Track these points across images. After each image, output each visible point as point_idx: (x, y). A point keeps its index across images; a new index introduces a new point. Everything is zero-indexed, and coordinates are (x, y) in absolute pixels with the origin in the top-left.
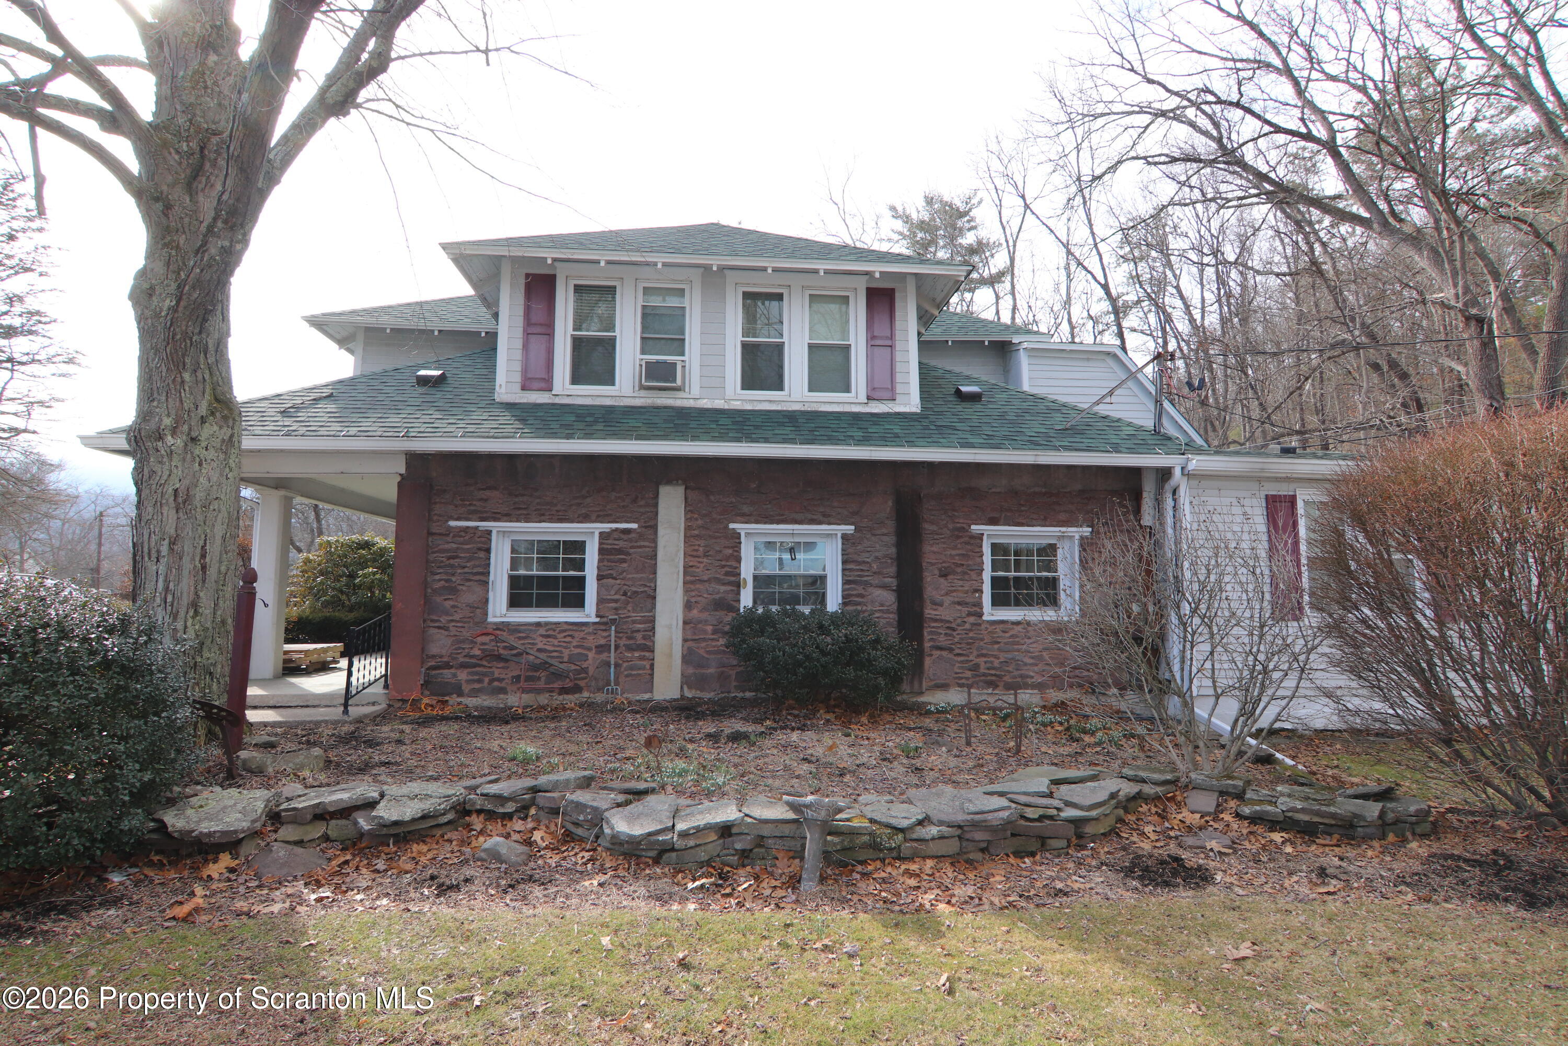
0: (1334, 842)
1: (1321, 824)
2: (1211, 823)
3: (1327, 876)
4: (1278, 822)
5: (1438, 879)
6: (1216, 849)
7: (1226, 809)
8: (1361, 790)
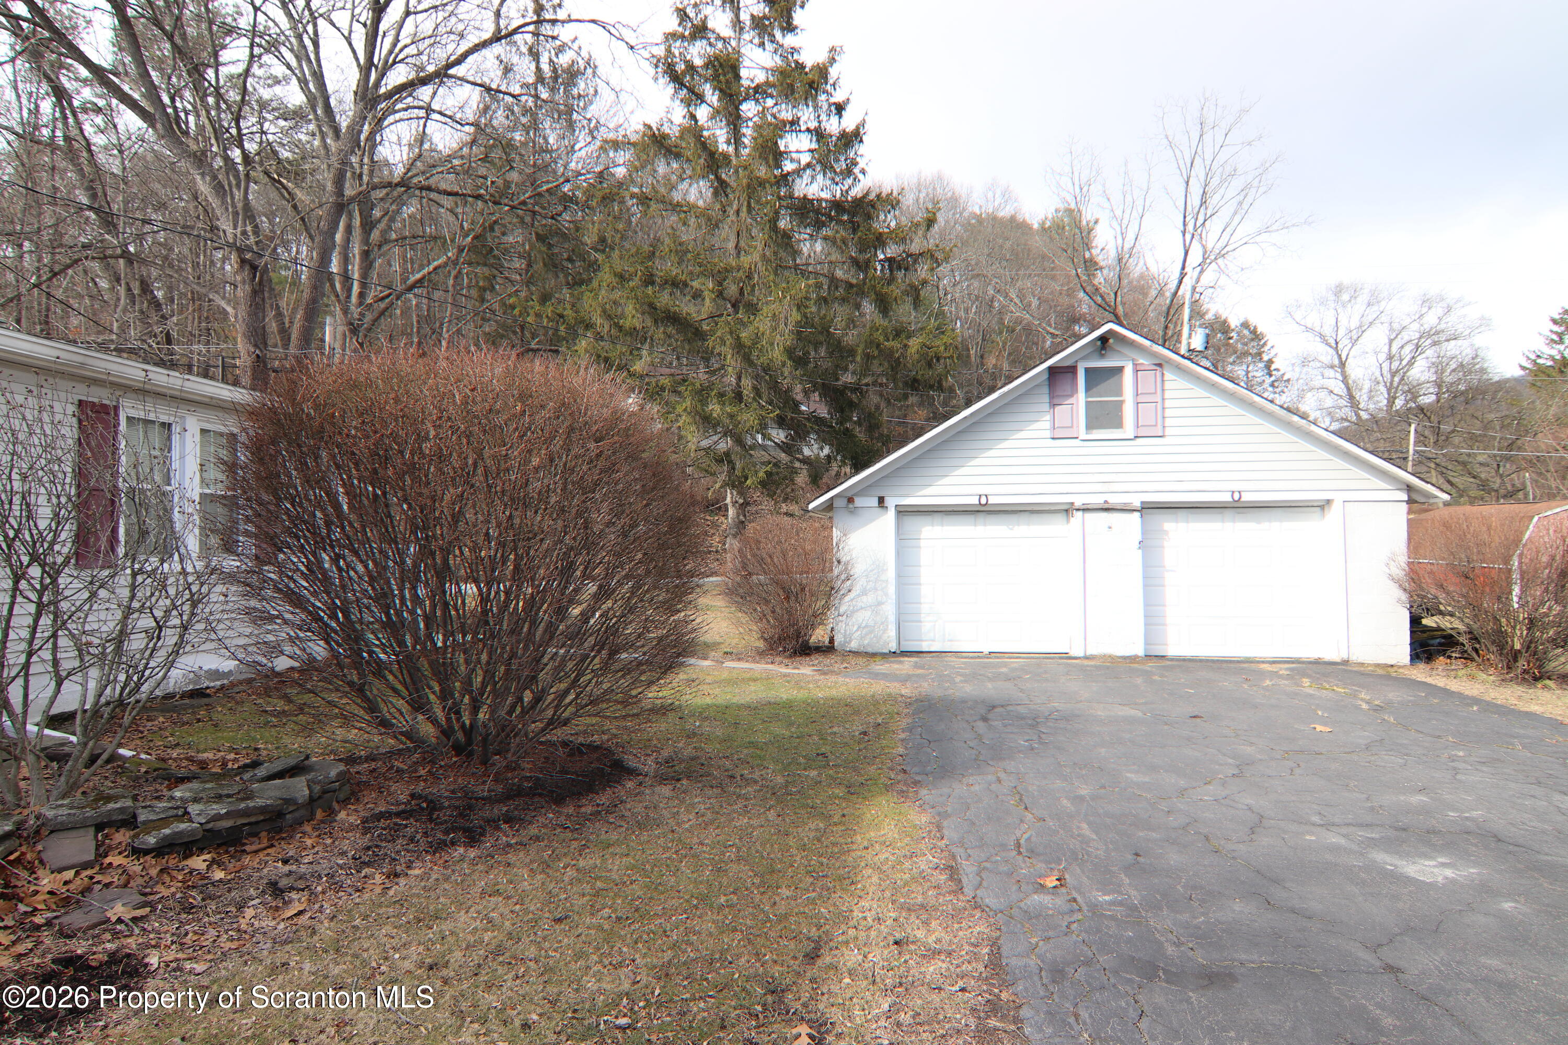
0: (265, 843)
1: (245, 825)
2: (98, 878)
3: (282, 891)
4: (193, 842)
5: (390, 845)
6: (127, 917)
7: (110, 848)
8: (278, 766)
